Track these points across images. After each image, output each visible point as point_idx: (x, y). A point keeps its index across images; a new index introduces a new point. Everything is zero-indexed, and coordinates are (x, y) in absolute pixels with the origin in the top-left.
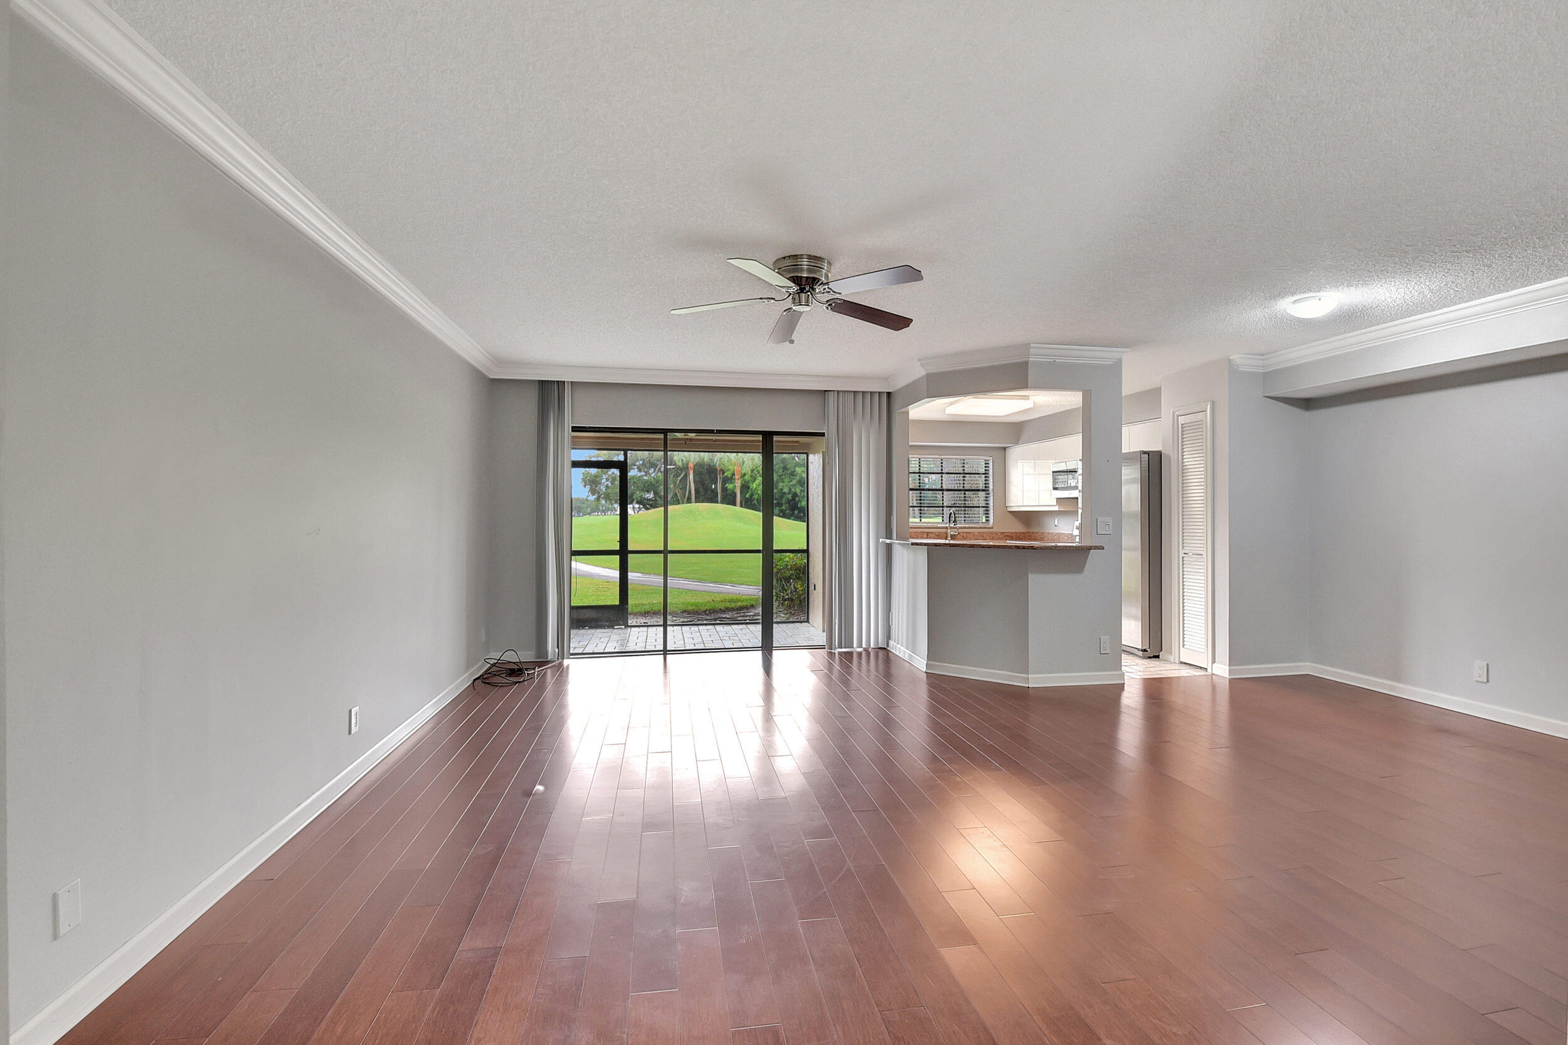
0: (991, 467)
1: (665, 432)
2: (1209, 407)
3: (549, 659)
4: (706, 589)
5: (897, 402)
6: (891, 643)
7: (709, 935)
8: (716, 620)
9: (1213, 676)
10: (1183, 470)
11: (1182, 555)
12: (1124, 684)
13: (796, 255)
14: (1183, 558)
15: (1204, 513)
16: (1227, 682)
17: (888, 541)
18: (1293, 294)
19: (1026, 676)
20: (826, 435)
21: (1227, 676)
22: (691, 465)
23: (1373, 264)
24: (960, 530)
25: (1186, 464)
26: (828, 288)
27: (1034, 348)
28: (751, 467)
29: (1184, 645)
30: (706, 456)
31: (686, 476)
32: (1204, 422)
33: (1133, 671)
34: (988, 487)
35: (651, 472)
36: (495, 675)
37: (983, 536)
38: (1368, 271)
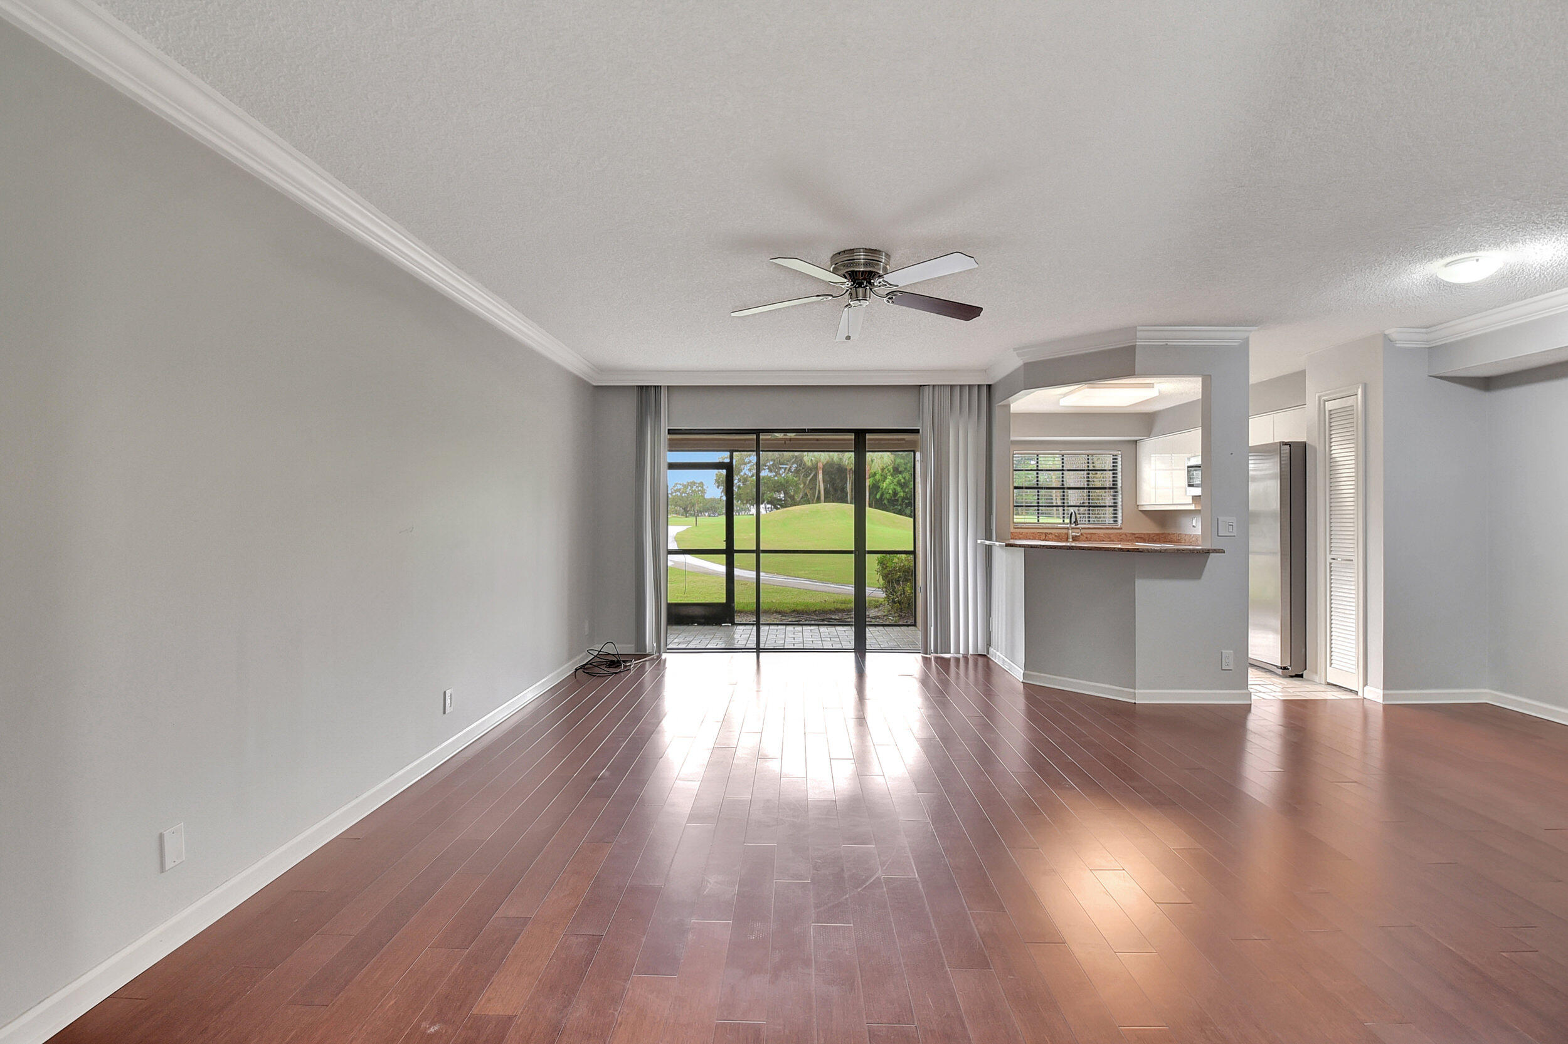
0: (1120, 463)
1: (757, 432)
2: (1360, 390)
3: (647, 652)
4: (826, 589)
5: (997, 394)
6: (991, 649)
7: (721, 928)
8: (823, 620)
9: (1365, 700)
10: (1331, 463)
11: (1329, 560)
12: (1251, 704)
13: (851, 250)
14: (1331, 564)
15: (1355, 512)
16: (1381, 709)
17: (987, 542)
18: (1442, 256)
19: (1132, 690)
20: (920, 431)
21: (1381, 701)
22: (820, 465)
23: (1537, 214)
24: (1083, 531)
25: (1333, 456)
26: (883, 281)
27: (1141, 331)
28: (881, 466)
29: (1331, 664)
30: (835, 456)
31: (816, 476)
32: (1355, 408)
33: (1267, 690)
34: (1116, 485)
35: (781, 472)
36: (595, 666)
37: (1110, 538)
38: (1534, 222)
